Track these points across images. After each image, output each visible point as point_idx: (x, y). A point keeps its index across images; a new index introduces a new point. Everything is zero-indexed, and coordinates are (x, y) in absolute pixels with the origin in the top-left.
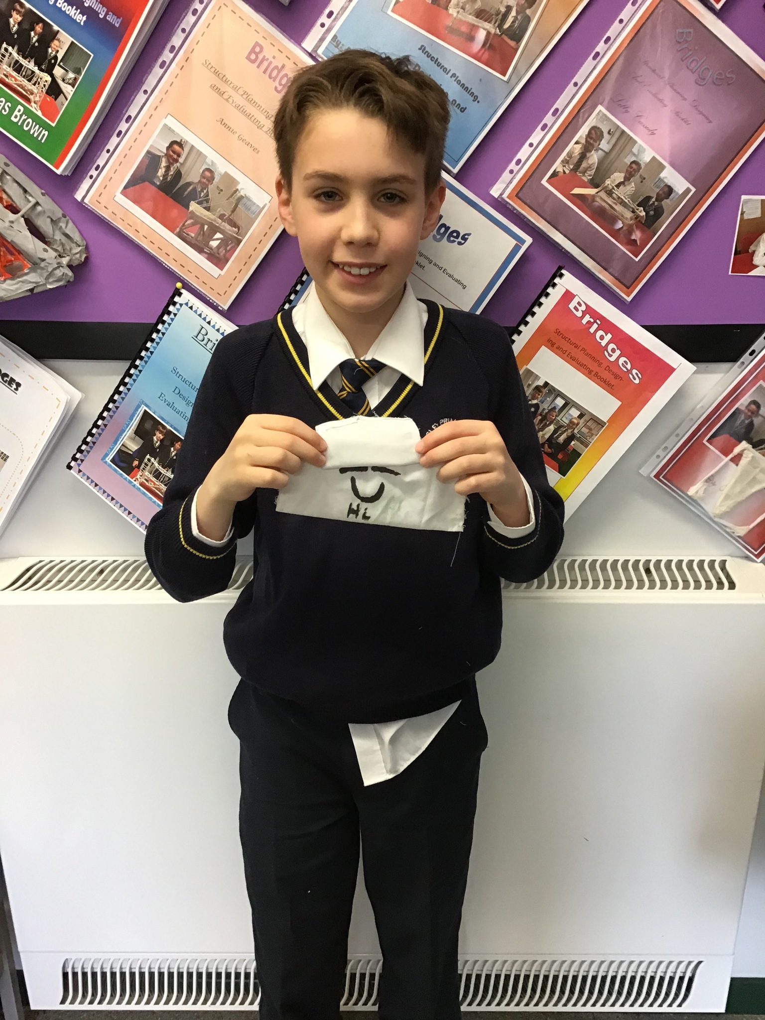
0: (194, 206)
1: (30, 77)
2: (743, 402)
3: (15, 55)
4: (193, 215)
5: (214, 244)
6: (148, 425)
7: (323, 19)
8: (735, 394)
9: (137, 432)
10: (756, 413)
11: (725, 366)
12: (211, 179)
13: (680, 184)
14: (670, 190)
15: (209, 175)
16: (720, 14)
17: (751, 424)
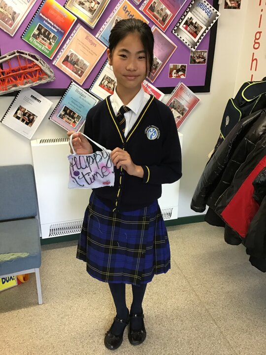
0: (75, 66)
1: (46, 41)
2: (172, 101)
3: (43, 37)
4: (75, 67)
5: (79, 73)
6: (66, 109)
7: (99, 32)
8: (171, 100)
9: (64, 110)
10: (174, 103)
11: (169, 95)
12: (79, 61)
13: (160, 62)
14: (158, 63)
15: (78, 60)
16: (164, 33)
17: (174, 106)
